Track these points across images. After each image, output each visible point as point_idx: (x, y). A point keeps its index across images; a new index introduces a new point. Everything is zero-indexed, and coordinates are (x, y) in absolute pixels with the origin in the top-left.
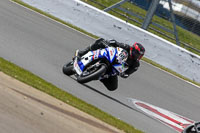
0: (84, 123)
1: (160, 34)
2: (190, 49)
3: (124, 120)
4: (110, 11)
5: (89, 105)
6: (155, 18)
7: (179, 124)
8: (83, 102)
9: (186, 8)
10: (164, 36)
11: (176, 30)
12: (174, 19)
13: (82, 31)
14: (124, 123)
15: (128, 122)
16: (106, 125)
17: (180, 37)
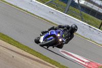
0: (35, 62)
1: (73, 16)
2: (89, 23)
3: (55, 60)
4: (47, 4)
5: (37, 52)
6: (71, 7)
7: (83, 61)
8: (34, 51)
9: (86, 2)
10: (75, 17)
11: (81, 14)
12: (80, 8)
13: (34, 15)
14: (55, 61)
15: (57, 61)
16: (46, 62)
17: (83, 18)
